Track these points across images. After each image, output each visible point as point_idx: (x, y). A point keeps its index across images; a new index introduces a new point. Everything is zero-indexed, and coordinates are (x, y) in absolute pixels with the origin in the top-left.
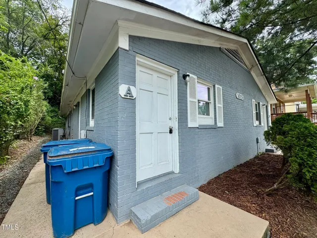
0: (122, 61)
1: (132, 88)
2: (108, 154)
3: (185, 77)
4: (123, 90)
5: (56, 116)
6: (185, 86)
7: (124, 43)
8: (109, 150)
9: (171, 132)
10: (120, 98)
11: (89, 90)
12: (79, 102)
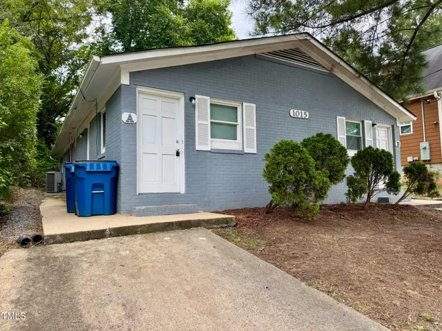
0: (123, 94)
1: (133, 115)
2: (114, 164)
3: (192, 98)
4: (125, 117)
5: (42, 157)
6: (192, 109)
7: (125, 80)
8: (115, 162)
9: (178, 154)
10: (122, 123)
11: (100, 113)
12: (86, 129)
